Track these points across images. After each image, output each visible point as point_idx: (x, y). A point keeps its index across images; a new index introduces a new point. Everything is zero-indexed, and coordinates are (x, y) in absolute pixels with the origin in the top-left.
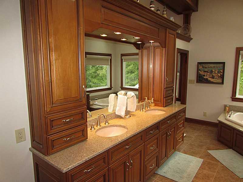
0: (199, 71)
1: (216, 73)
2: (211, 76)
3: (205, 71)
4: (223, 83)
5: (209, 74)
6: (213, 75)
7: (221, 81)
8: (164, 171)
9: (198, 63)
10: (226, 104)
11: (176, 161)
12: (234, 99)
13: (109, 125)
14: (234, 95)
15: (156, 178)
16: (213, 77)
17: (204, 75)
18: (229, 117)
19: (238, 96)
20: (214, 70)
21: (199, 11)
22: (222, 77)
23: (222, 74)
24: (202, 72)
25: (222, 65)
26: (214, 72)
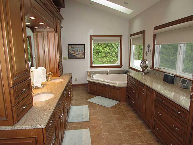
0: (70, 51)
1: (80, 51)
2: (77, 54)
3: (73, 51)
4: (85, 58)
5: (76, 52)
6: (79, 52)
7: (84, 56)
8: (71, 119)
9: (68, 44)
10: (88, 71)
11: (74, 111)
12: (92, 67)
13: (34, 94)
14: (92, 65)
15: (68, 125)
16: (79, 54)
17: (73, 53)
18: (93, 77)
19: (93, 65)
20: (79, 50)
21: (65, 8)
22: (84, 54)
23: (84, 52)
24: (72, 51)
25: (83, 46)
26: (79, 51)
